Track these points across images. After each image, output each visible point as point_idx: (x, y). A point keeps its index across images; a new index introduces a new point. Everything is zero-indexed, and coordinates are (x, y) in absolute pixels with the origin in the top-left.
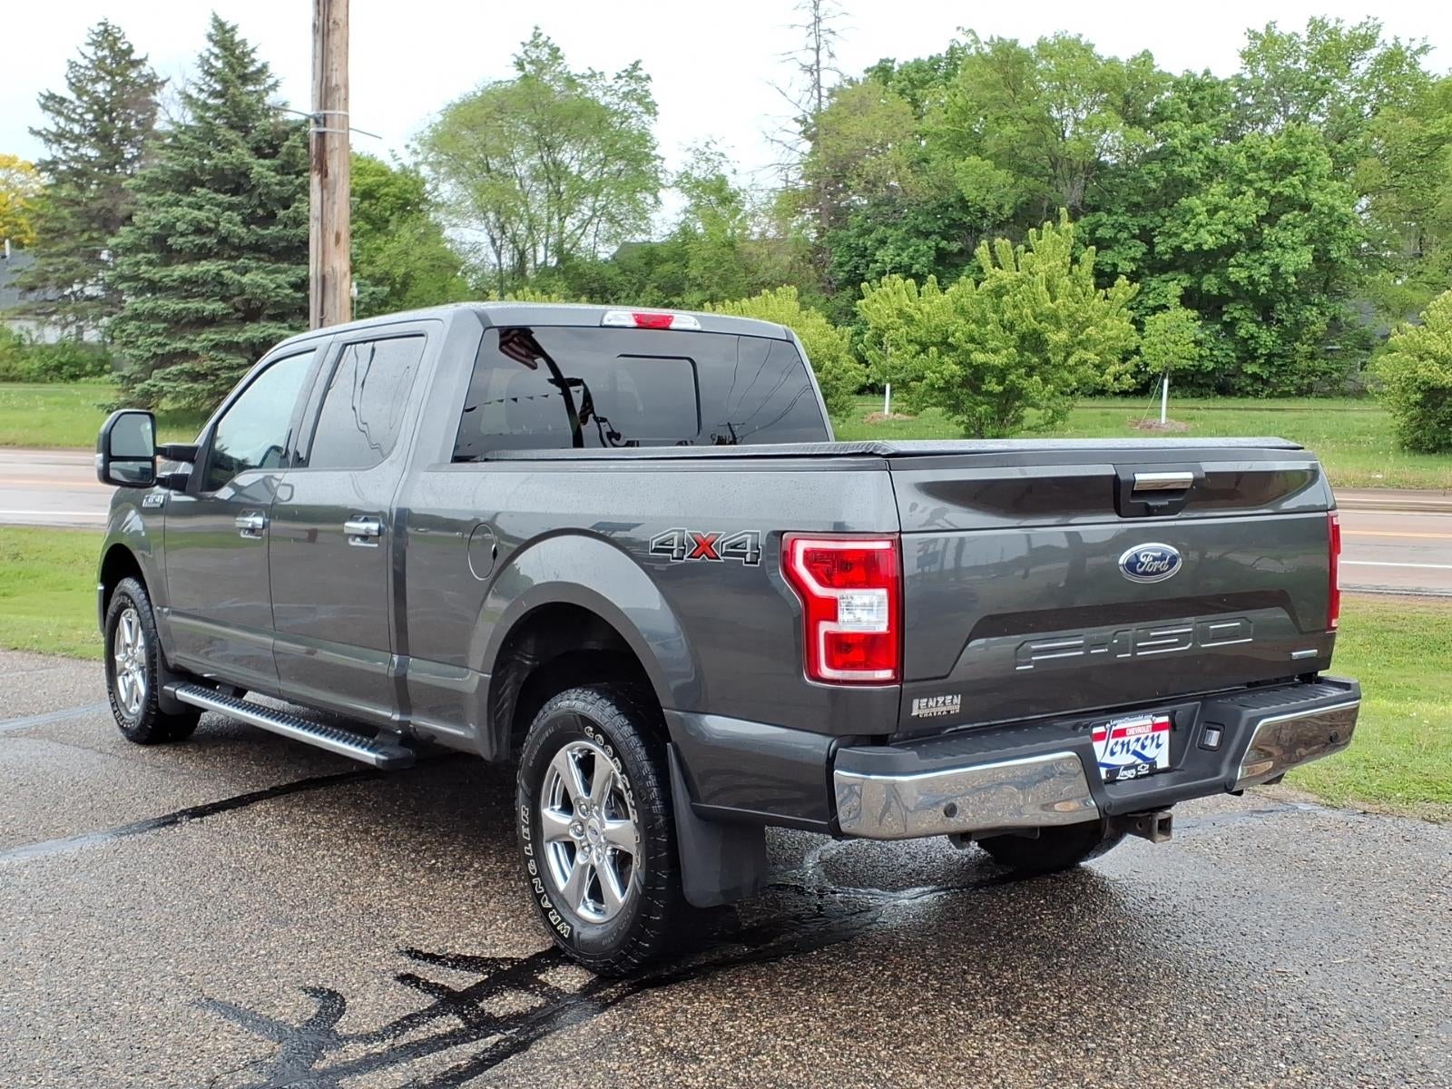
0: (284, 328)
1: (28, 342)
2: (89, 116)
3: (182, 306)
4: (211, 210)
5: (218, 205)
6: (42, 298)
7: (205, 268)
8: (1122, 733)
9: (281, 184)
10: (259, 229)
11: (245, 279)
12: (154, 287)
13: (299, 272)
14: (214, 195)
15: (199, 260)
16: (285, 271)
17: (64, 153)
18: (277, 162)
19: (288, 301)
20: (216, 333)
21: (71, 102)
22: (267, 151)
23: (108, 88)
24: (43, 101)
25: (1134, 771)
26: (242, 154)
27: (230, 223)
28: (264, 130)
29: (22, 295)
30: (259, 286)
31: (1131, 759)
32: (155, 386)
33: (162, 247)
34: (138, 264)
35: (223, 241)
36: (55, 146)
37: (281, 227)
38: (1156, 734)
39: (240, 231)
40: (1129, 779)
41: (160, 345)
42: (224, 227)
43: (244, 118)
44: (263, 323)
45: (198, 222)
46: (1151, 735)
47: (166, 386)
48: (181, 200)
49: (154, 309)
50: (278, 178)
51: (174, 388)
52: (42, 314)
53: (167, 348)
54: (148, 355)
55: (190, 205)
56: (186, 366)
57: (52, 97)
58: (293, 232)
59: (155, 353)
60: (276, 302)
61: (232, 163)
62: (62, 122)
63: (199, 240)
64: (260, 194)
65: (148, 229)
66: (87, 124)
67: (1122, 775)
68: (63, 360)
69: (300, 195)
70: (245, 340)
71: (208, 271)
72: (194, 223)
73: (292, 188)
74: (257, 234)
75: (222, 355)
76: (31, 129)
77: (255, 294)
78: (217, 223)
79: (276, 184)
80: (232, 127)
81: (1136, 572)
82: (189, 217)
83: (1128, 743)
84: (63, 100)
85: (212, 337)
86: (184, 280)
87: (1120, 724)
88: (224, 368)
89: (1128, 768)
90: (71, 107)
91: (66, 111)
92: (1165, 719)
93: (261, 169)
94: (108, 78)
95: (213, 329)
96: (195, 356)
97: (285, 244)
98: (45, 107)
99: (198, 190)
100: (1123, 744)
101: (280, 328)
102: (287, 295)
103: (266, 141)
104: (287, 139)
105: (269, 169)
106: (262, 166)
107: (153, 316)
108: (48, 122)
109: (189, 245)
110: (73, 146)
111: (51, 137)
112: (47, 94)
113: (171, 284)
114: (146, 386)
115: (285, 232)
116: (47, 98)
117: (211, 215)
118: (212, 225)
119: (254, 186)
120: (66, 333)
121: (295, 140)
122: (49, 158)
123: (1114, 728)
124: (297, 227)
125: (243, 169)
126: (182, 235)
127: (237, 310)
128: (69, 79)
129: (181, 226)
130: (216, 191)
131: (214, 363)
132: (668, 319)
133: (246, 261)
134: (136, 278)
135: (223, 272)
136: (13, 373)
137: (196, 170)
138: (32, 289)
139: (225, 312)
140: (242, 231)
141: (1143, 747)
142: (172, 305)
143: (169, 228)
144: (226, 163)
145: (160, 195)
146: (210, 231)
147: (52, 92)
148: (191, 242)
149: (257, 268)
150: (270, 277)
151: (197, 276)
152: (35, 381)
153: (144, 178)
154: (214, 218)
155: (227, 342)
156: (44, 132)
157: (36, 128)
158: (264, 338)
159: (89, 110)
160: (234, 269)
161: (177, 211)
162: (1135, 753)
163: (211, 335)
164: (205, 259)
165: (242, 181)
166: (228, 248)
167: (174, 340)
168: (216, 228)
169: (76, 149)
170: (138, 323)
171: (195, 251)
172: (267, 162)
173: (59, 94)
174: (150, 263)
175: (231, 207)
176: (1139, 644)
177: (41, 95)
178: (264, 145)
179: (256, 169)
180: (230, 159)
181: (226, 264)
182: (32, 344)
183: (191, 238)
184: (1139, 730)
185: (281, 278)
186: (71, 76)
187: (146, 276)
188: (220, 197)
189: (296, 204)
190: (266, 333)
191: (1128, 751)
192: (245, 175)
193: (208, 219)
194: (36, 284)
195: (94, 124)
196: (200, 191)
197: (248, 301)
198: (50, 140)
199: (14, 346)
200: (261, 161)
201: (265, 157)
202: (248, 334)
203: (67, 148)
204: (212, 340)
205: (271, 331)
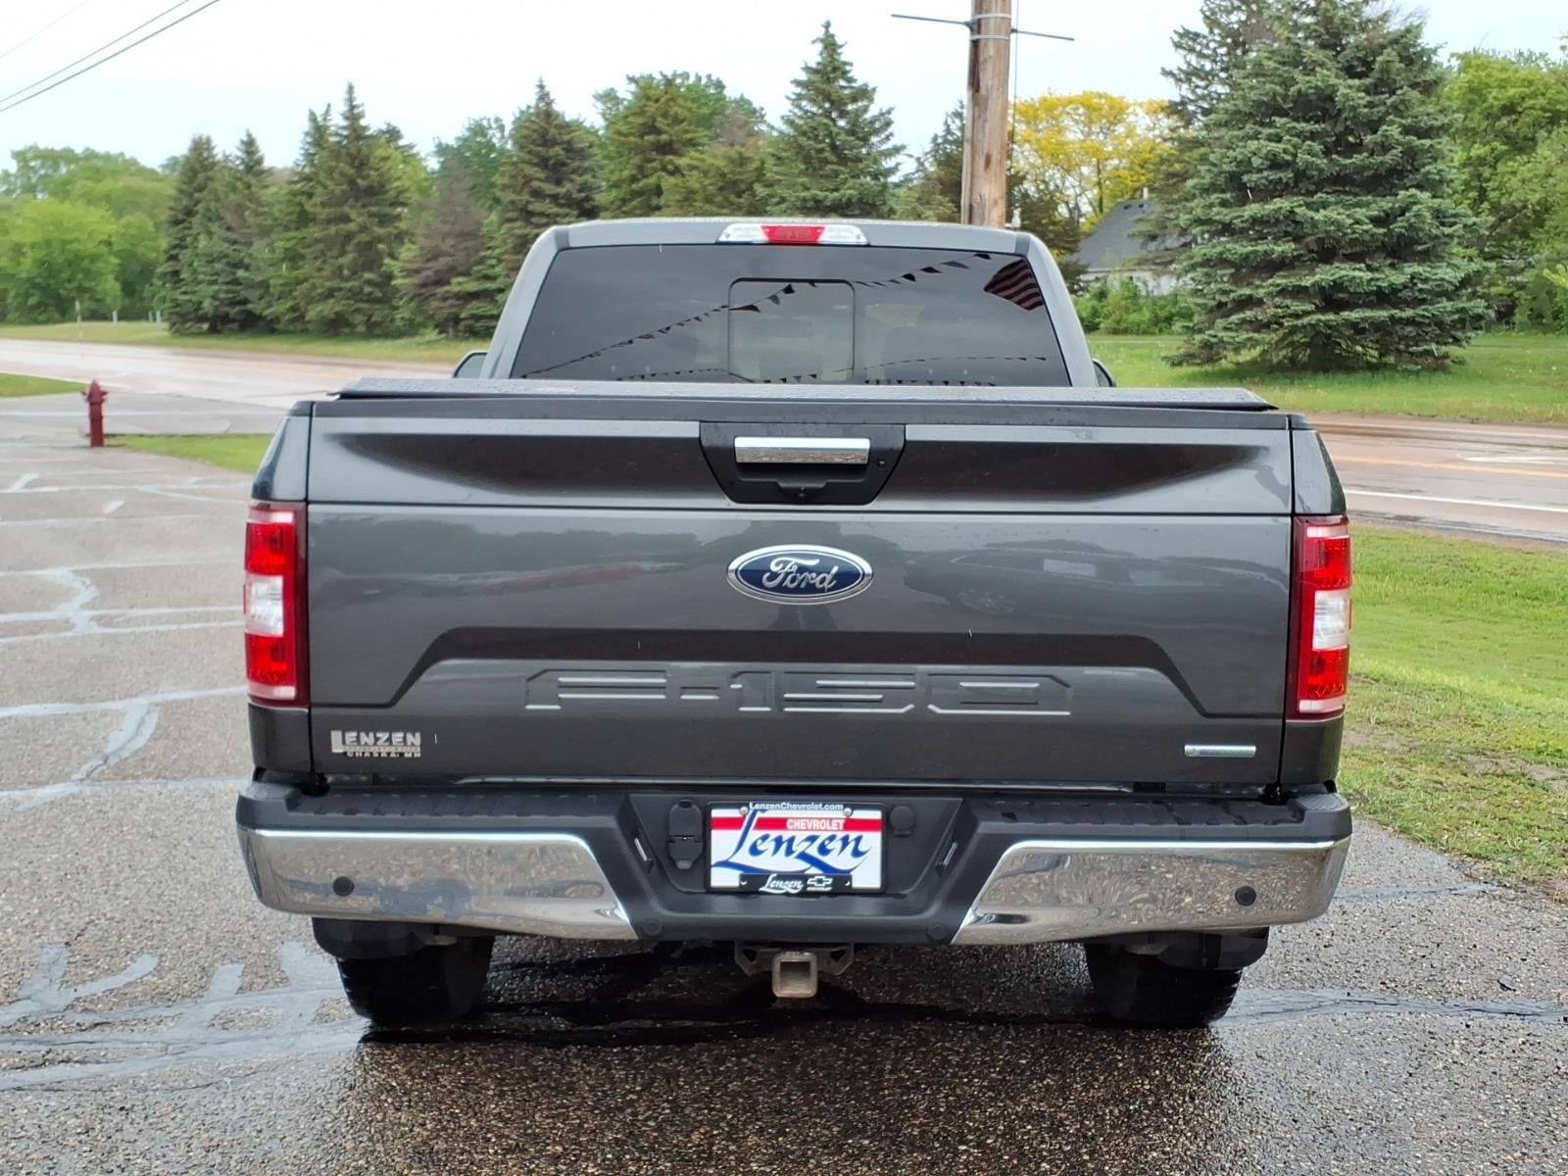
0: (1360, 270)
1: (1144, 293)
2: (1223, 50)
3: (1250, 248)
4: (1289, 141)
5: (1298, 136)
6: (1162, 247)
7: (1279, 205)
8: (780, 824)
9: (1370, 105)
10: (1340, 159)
11: (1319, 216)
12: (1227, 229)
13: (1383, 204)
14: (1294, 124)
15: (1273, 197)
16: (1367, 205)
17: (1193, 92)
18: (1368, 81)
19: (1367, 238)
20: (1284, 277)
21: (1205, 37)
22: (1359, 70)
23: (1243, 18)
24: (1176, 39)
25: (799, 885)
26: (1328, 76)
27: (1311, 156)
28: (1357, 47)
29: (1144, 245)
30: (1332, 223)
31: (795, 865)
32: (1215, 336)
33: (1236, 186)
34: (1211, 206)
35: (1300, 175)
36: (1185, 86)
37: (1365, 154)
38: (853, 835)
39: (1319, 162)
40: (787, 894)
41: (1225, 292)
42: (1303, 158)
43: (1337, 36)
44: (1337, 264)
45: (1274, 155)
46: (841, 835)
47: (1226, 336)
48: (1260, 133)
49: (1221, 253)
50: (1368, 98)
51: (1233, 338)
52: (1161, 264)
53: (1232, 295)
54: (1213, 303)
55: (1270, 138)
56: (1249, 314)
57: (1186, 34)
58: (1380, 159)
59: (1220, 302)
60: (1351, 240)
61: (1316, 87)
62: (1193, 59)
63: (1273, 176)
64: (1346, 119)
65: (1226, 168)
66: (1218, 59)
67: (770, 886)
68: (1173, 311)
69: (1391, 117)
70: (1313, 285)
71: (1280, 208)
72: (1271, 157)
73: (1382, 109)
74: (1340, 165)
75: (1288, 302)
76: (1163, 69)
77: (1327, 232)
78: (1295, 155)
79: (1365, 106)
80: (1323, 46)
81: (762, 586)
82: (1264, 151)
83: (791, 841)
84: (1197, 35)
85: (1279, 281)
86: (1255, 221)
87: (773, 811)
88: (1290, 316)
89: (783, 877)
90: (1205, 42)
91: (1198, 48)
92: (876, 815)
93: (1349, 92)
94: (1244, 8)
95: (1282, 273)
96: (1260, 302)
97: (1371, 173)
98: (1178, 46)
99: (1277, 119)
100: (779, 841)
101: (1354, 269)
102: (1366, 231)
103: (1359, 59)
104: (1381, 54)
105: (1359, 90)
106: (1350, 87)
107: (1222, 261)
108: (1177, 61)
109: (1263, 181)
110: (1202, 84)
111: (1182, 76)
112: (1181, 31)
113: (1241, 225)
114: (1206, 337)
115: (1371, 160)
116: (1181, 36)
117: (1289, 147)
118: (1288, 158)
119: (1340, 110)
120: (1181, 282)
121: (1390, 54)
122: (1178, 99)
123: (759, 815)
124: (1385, 154)
125: (1328, 92)
126: (1260, 171)
127: (1311, 251)
128: (1203, 12)
129: (1256, 162)
130: (1297, 120)
131: (1279, 310)
132: (816, 231)
133: (1324, 195)
134: (1209, 221)
135: (1297, 210)
136: (1123, 326)
137: (1278, 98)
138: (1153, 238)
139: (1295, 253)
140: (1322, 162)
141: (823, 850)
142: (1242, 248)
143: (1245, 165)
144: (1310, 88)
145: (1240, 129)
146: (1288, 164)
147: (1187, 28)
148: (1266, 178)
149: (1336, 203)
150: (1348, 212)
151: (1268, 216)
152: (1145, 333)
153: (1226, 111)
154: (1292, 150)
155: (1294, 286)
156: (1176, 72)
157: (1168, 69)
158: (1334, 281)
159: (1222, 44)
160: (1309, 206)
161: (1253, 145)
162: (803, 856)
163: (1280, 280)
164: (1281, 196)
165: (1327, 105)
166: (1303, 182)
167: (1240, 287)
168: (1294, 161)
169: (1206, 88)
170: (1205, 270)
171: (1271, 187)
172: (1357, 82)
173: (1192, 30)
174: (1224, 204)
175: (1313, 136)
176: (787, 696)
177: (1176, 32)
178: (1356, 63)
179: (1342, 90)
180: (1315, 82)
181: (1301, 199)
182: (1148, 297)
183: (1265, 174)
184: (816, 824)
185: (1361, 213)
186: (1206, 8)
187: (1217, 218)
188: (1302, 126)
189: (1385, 127)
190: (1337, 276)
191: (789, 852)
192: (1331, 99)
193: (1285, 151)
194: (1158, 232)
195: (1225, 59)
196: (1279, 121)
197: (1320, 241)
198: (1180, 80)
199: (1130, 298)
200: (1350, 82)
201: (1360, 76)
202: (1317, 277)
203: (1197, 87)
204: (1278, 285)
205: (1343, 273)
